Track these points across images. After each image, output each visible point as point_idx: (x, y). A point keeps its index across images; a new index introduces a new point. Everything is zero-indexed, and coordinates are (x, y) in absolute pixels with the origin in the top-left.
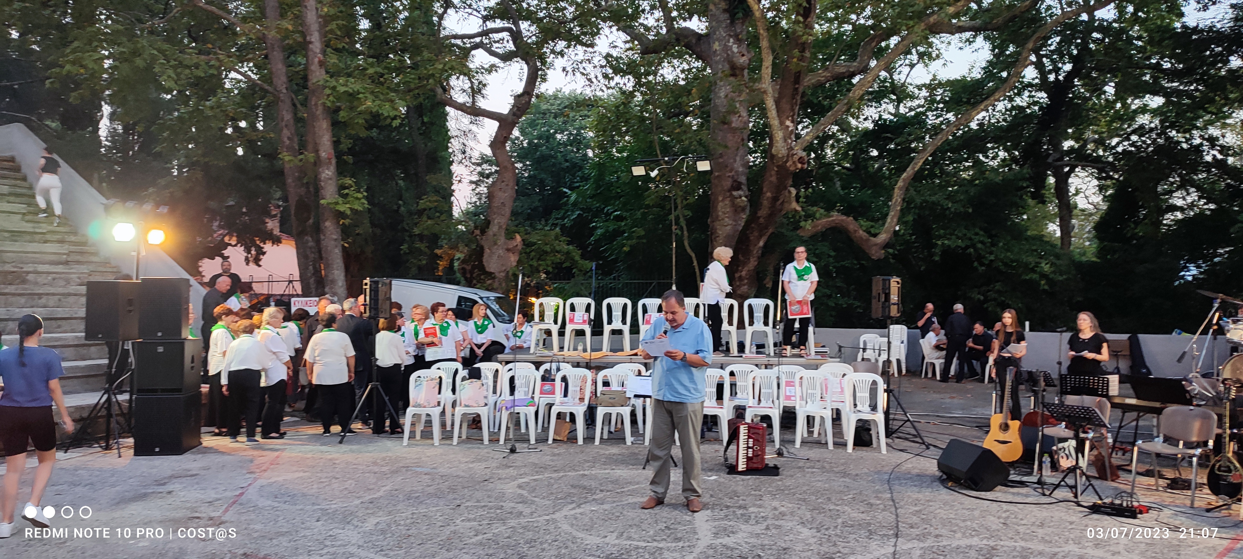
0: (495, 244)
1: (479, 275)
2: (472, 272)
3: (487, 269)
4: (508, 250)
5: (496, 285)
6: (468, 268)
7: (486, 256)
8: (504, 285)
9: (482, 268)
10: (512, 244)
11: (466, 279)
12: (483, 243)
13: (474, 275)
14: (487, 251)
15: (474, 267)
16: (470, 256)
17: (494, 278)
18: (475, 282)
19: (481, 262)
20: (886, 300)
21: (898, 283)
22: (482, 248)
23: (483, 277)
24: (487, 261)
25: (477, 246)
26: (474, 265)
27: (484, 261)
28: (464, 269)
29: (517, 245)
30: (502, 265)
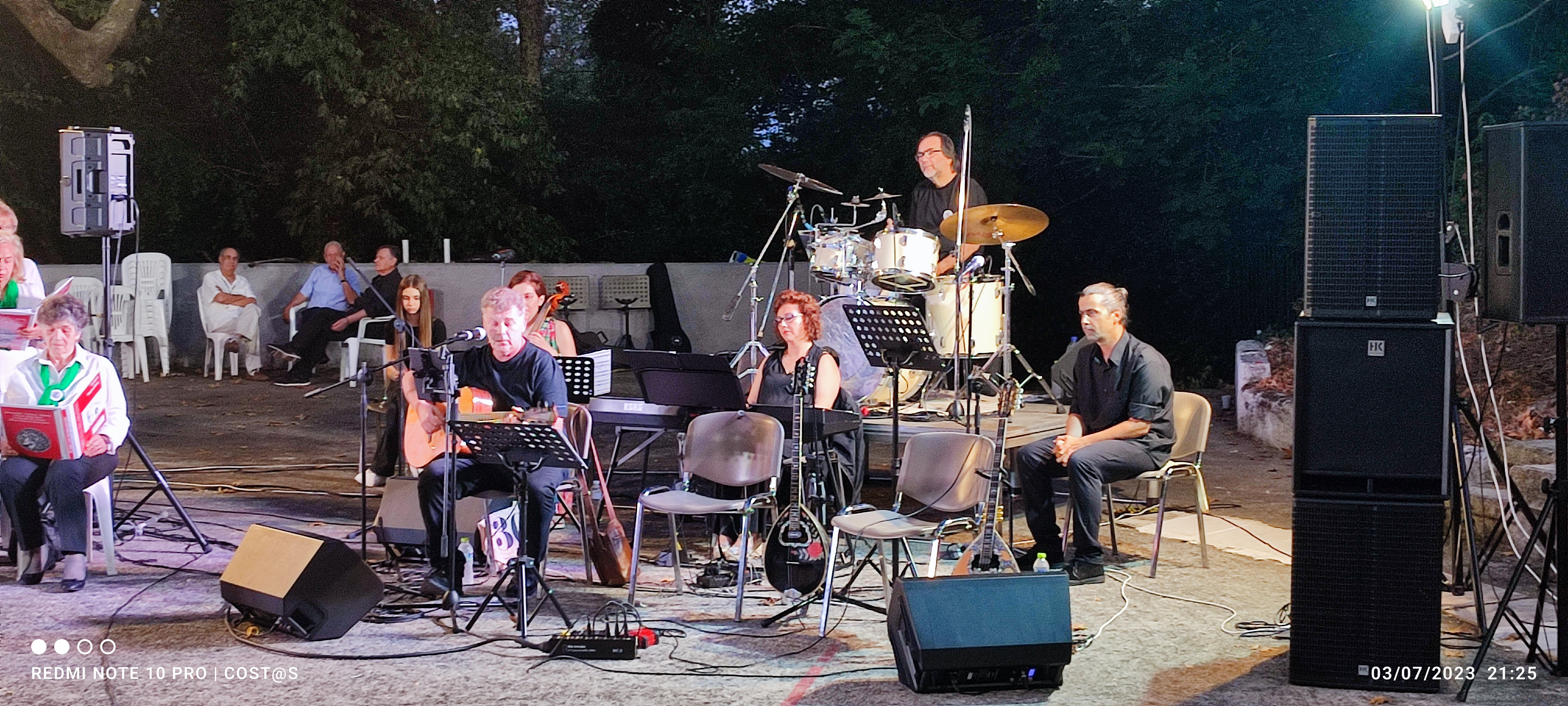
20: (96, 190)
21: (127, 144)
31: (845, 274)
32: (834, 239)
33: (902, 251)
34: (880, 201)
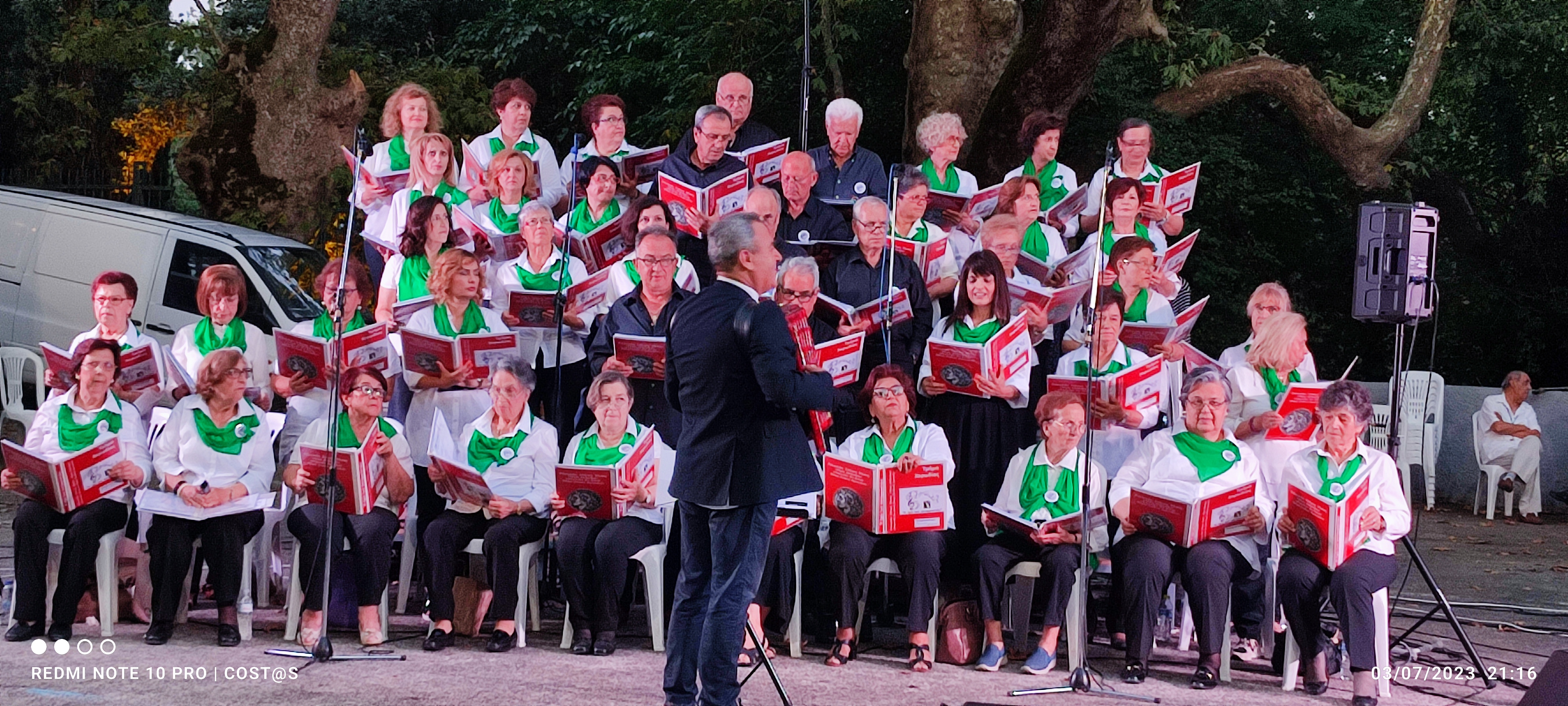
0: (290, 96)
1: (240, 186)
2: (218, 177)
3: (264, 170)
4: (326, 116)
5: (288, 215)
6: (209, 163)
7: (261, 131)
8: (311, 215)
9: (248, 164)
10: (338, 100)
11: (201, 196)
12: (253, 92)
13: (226, 185)
14: (265, 116)
15: (224, 162)
16: (216, 130)
17: (282, 196)
18: (226, 204)
19: (246, 146)
20: (1394, 270)
21: (1430, 221)
22: (250, 108)
23: (249, 191)
24: (265, 145)
25: (236, 101)
26: (225, 155)
27: (256, 144)
28: (195, 167)
29: (354, 102)
30: (309, 158)
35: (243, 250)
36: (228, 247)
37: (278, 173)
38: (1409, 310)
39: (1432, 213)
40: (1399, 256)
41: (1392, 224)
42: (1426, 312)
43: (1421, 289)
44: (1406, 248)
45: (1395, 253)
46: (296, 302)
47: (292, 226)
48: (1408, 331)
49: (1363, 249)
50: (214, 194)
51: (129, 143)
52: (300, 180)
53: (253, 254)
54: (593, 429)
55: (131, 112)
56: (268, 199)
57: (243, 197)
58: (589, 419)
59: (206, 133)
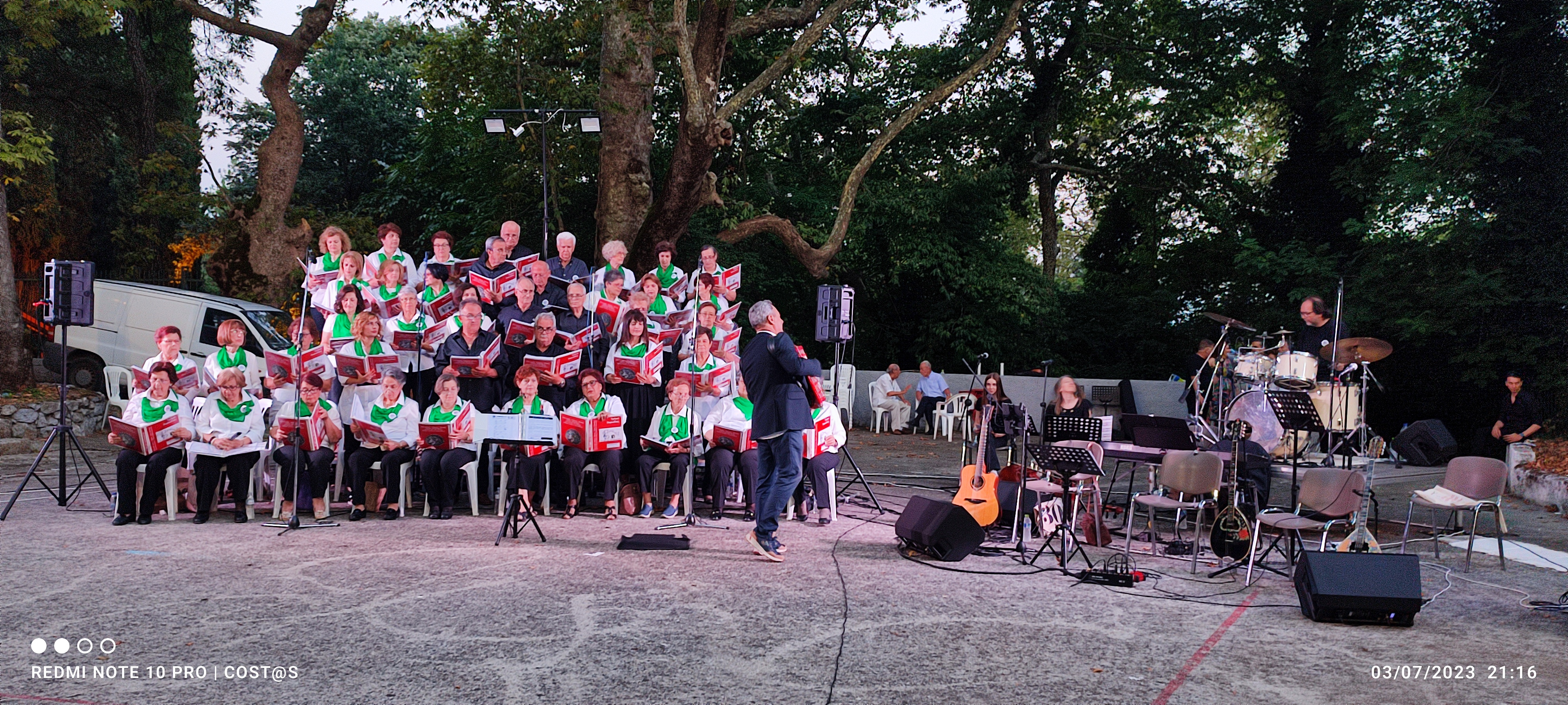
0: (268, 232)
1: (242, 279)
2: (230, 275)
3: (255, 270)
4: (289, 242)
5: (269, 294)
6: (225, 267)
7: (253, 250)
8: (281, 294)
9: (246, 268)
10: (295, 234)
11: (220, 284)
12: (248, 230)
13: (234, 279)
14: (255, 242)
15: (233, 267)
16: (227, 251)
17: (266, 284)
18: (234, 289)
19: (245, 258)
20: (834, 317)
21: (851, 294)
22: (247, 238)
23: (247, 282)
24: (255, 258)
25: (239, 235)
26: (233, 263)
27: (250, 257)
28: (217, 269)
29: (304, 236)
30: (280, 264)
31: (1257, 378)
32: (1250, 357)
33: (1294, 365)
34: (1281, 335)
35: (245, 313)
36: (236, 311)
37: (263, 272)
38: (841, 336)
39: (851, 290)
40: (837, 311)
41: (833, 295)
42: (850, 337)
43: (847, 325)
44: (840, 307)
45: (835, 309)
46: (274, 340)
47: (271, 300)
48: (842, 345)
49: (819, 308)
50: (227, 283)
51: (178, 257)
52: (275, 276)
53: (249, 314)
54: (438, 404)
55: (180, 240)
56: (257, 286)
57: (244, 285)
58: (436, 398)
59: (222, 252)
